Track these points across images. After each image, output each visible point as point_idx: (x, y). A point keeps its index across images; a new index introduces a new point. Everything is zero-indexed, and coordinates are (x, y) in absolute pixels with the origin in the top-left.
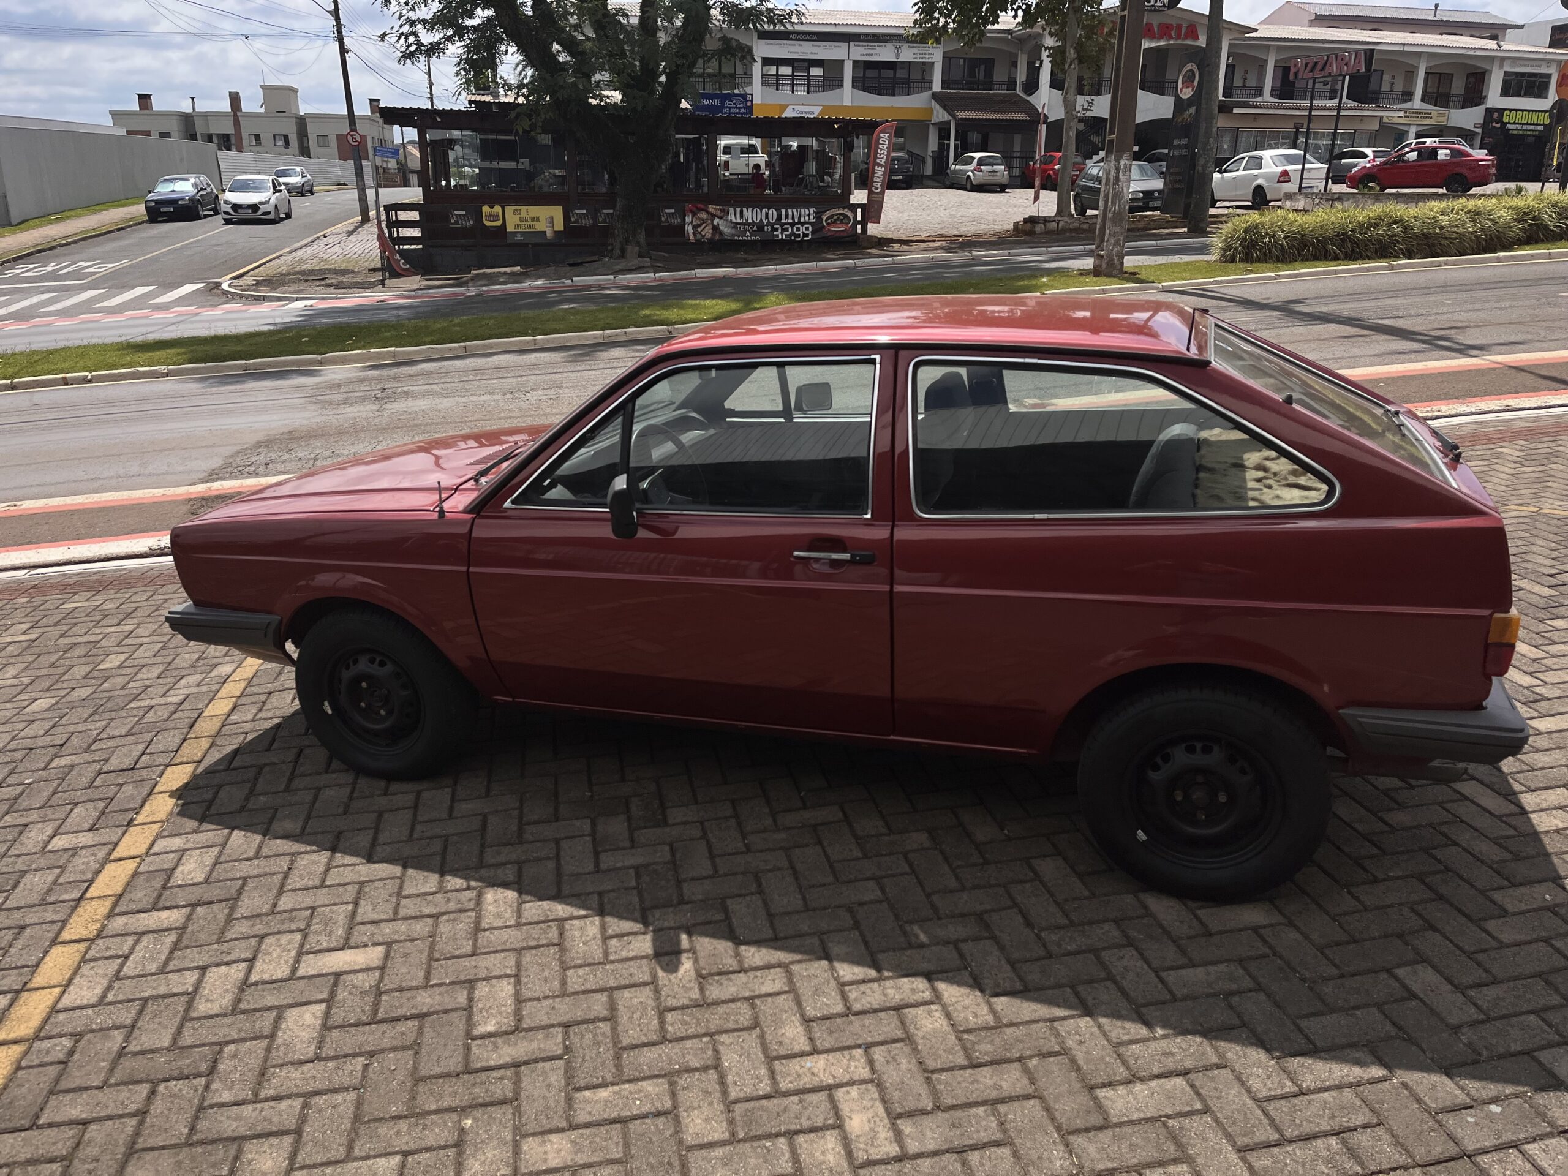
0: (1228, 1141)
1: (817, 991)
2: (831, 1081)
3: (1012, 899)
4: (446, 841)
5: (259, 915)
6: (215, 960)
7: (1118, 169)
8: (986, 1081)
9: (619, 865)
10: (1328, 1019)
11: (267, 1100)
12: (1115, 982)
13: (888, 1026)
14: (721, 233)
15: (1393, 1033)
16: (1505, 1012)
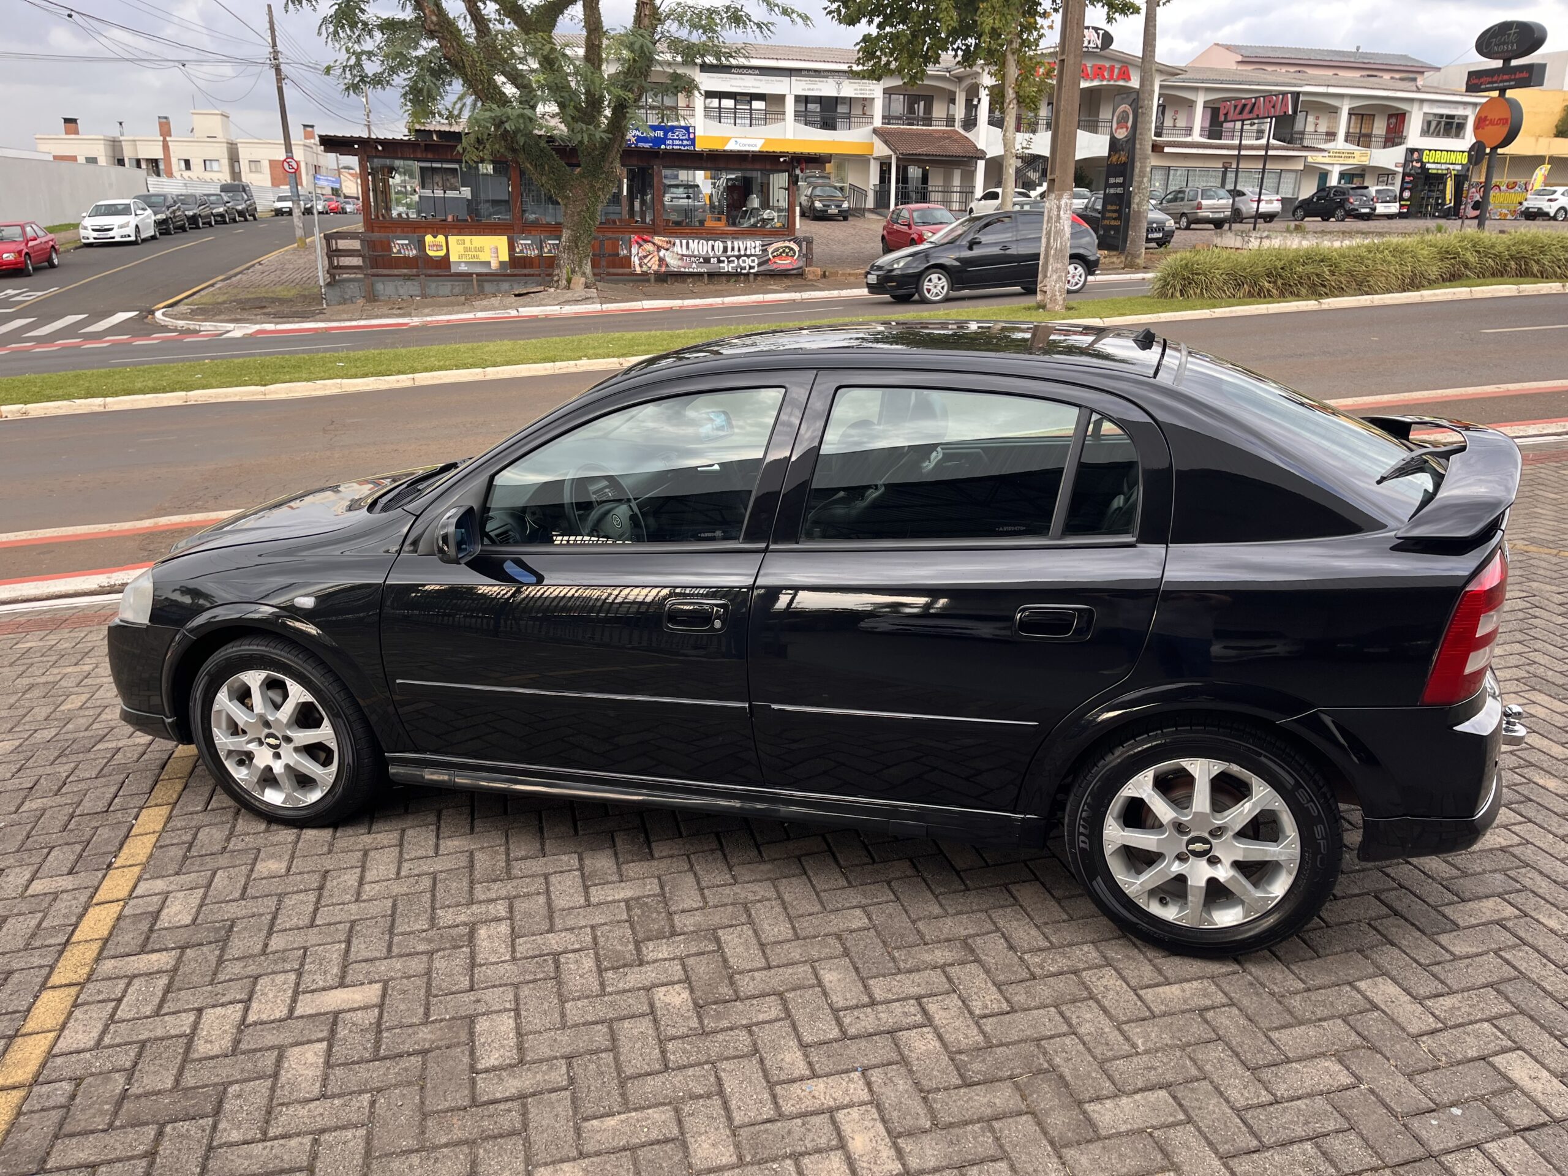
0: (1211, 1149)
1: (813, 1018)
2: (832, 1103)
3: (994, 923)
4: (435, 879)
5: (251, 956)
6: (211, 1001)
7: (1059, 208)
8: (980, 1100)
9: (610, 899)
10: (1298, 1031)
11: (276, 1138)
12: (1098, 1002)
13: (882, 1049)
14: (667, 266)
15: (1358, 1043)
16: (1461, 1020)
